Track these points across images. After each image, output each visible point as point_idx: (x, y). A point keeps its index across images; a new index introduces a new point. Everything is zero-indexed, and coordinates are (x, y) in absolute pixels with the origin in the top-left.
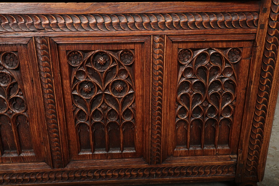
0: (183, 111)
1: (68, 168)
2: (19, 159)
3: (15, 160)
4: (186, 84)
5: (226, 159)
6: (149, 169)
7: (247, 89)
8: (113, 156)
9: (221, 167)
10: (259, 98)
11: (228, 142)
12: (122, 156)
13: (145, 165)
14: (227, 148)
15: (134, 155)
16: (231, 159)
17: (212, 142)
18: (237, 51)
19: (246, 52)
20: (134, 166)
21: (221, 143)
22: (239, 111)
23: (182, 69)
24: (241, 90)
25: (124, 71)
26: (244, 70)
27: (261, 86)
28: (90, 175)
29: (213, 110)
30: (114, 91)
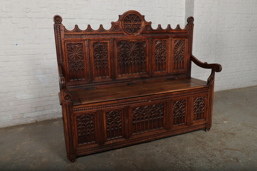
0: (195, 112)
1: (171, 130)
2: (160, 130)
3: (159, 130)
4: (195, 105)
5: (204, 122)
6: (188, 127)
7: (207, 105)
8: (180, 126)
9: (203, 124)
10: (209, 107)
11: (204, 118)
12: (182, 125)
13: (187, 127)
14: (204, 119)
15: (184, 125)
16: (205, 122)
17: (200, 118)
18: (204, 97)
19: (206, 97)
20: (185, 127)
21: (202, 118)
22: (206, 110)
23: (194, 102)
24: (206, 105)
25: (184, 104)
26: (206, 101)
27: (210, 104)
28: (175, 131)
29: (200, 110)
30: (181, 109)
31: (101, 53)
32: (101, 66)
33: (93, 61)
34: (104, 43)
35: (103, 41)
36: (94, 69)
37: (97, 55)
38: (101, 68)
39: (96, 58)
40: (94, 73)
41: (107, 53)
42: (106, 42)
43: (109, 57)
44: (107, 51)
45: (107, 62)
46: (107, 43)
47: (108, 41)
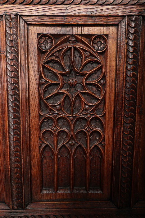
31: (73, 86)
32: (72, 145)
33: (34, 122)
34: (88, 36)
35: (86, 30)
36: (36, 153)
37: (55, 92)
38: (69, 154)
39: (47, 106)
40: (35, 171)
41: (104, 85)
42: (100, 36)
43: (109, 106)
44: (104, 78)
45: (99, 129)
46: (104, 38)
47: (112, 31)
